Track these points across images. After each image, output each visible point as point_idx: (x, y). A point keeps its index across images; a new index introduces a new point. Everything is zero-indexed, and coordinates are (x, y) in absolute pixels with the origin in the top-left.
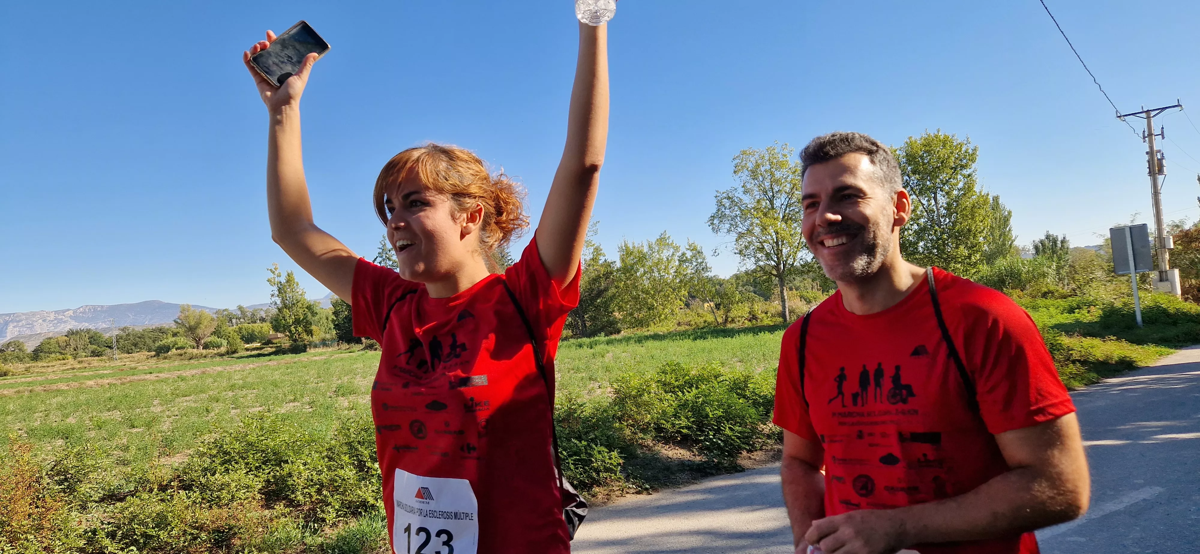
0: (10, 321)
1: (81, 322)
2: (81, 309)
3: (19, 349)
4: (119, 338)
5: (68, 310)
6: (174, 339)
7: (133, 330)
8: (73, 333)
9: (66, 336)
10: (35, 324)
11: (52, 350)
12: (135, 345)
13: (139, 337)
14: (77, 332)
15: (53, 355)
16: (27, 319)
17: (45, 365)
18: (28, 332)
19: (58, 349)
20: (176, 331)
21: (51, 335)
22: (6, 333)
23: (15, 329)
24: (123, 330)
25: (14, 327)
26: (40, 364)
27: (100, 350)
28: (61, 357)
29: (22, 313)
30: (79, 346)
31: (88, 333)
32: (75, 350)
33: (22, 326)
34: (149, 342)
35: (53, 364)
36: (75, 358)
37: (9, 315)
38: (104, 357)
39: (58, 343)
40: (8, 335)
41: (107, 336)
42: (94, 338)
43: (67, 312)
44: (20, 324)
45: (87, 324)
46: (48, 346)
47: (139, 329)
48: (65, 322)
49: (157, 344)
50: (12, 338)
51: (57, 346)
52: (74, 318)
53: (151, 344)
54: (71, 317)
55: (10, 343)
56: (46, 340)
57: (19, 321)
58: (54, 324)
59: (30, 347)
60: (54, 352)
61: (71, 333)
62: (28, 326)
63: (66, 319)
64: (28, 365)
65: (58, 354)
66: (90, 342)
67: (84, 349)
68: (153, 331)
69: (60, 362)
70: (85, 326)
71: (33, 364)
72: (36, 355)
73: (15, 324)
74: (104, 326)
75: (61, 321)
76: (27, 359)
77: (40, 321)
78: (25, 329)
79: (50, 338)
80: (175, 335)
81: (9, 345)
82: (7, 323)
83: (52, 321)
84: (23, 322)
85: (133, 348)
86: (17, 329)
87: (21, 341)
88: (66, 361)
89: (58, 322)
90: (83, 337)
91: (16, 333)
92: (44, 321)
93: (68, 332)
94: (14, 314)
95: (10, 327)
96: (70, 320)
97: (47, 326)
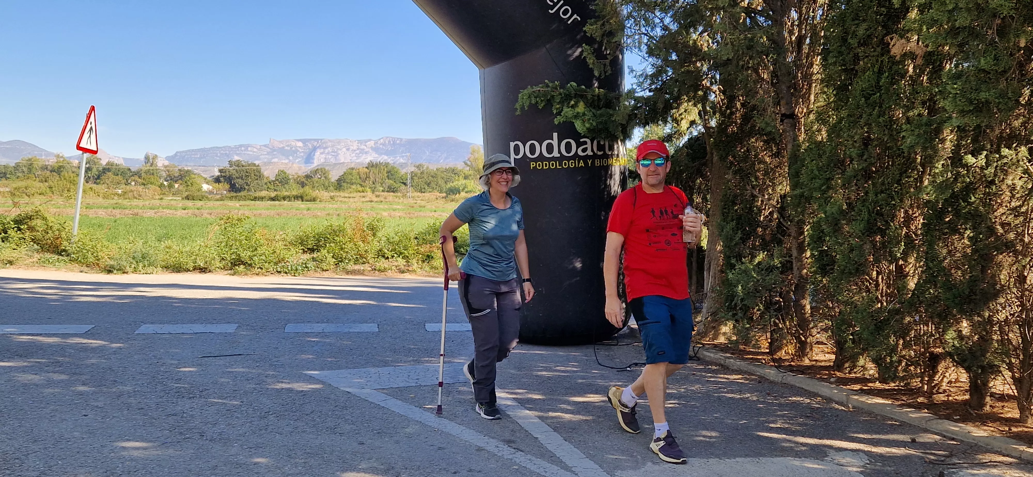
0: (318, 147)
1: (381, 154)
2: (382, 140)
3: (325, 177)
4: (413, 175)
5: (370, 140)
6: (464, 182)
7: (428, 168)
8: (373, 166)
9: (366, 168)
10: (340, 152)
11: (354, 181)
12: (428, 185)
13: (432, 177)
14: (377, 164)
15: (354, 187)
16: (333, 146)
17: (347, 195)
18: (333, 161)
19: (359, 181)
21: (353, 166)
22: (313, 159)
24: (418, 167)
25: (321, 153)
26: (342, 194)
27: (396, 186)
28: (361, 189)
29: (329, 140)
30: (377, 180)
31: (386, 167)
32: (374, 184)
33: (328, 153)
34: (441, 182)
35: (353, 195)
36: (373, 192)
37: (317, 140)
38: (399, 194)
39: (359, 174)
40: (315, 161)
41: (403, 171)
42: (391, 173)
43: (369, 143)
44: (327, 151)
45: (386, 157)
46: (350, 177)
47: (433, 167)
48: (366, 153)
49: (448, 186)
50: (318, 165)
51: (358, 177)
52: (376, 149)
53: (443, 185)
54: (372, 148)
55: (317, 170)
56: (349, 171)
57: (325, 148)
58: (357, 154)
59: (334, 176)
60: (355, 183)
61: (371, 165)
62: (333, 154)
63: (367, 150)
64: (332, 194)
65: (358, 186)
66: (388, 176)
67: (382, 184)
68: (446, 170)
69: (359, 194)
70: (383, 158)
71: (337, 194)
72: (340, 184)
73: (322, 150)
74: (402, 161)
75: (362, 152)
76: (332, 188)
77: (344, 149)
78: (330, 157)
79: (353, 169)
80: (466, 178)
81: (316, 171)
82: (315, 149)
83: (355, 150)
84: (329, 149)
85: (426, 187)
86: (323, 156)
87: (327, 169)
88: (365, 193)
89: (360, 153)
90: (382, 171)
91: (322, 160)
92: (348, 150)
93: (369, 164)
94: (321, 140)
95: (318, 153)
96: (371, 151)
97: (350, 155)
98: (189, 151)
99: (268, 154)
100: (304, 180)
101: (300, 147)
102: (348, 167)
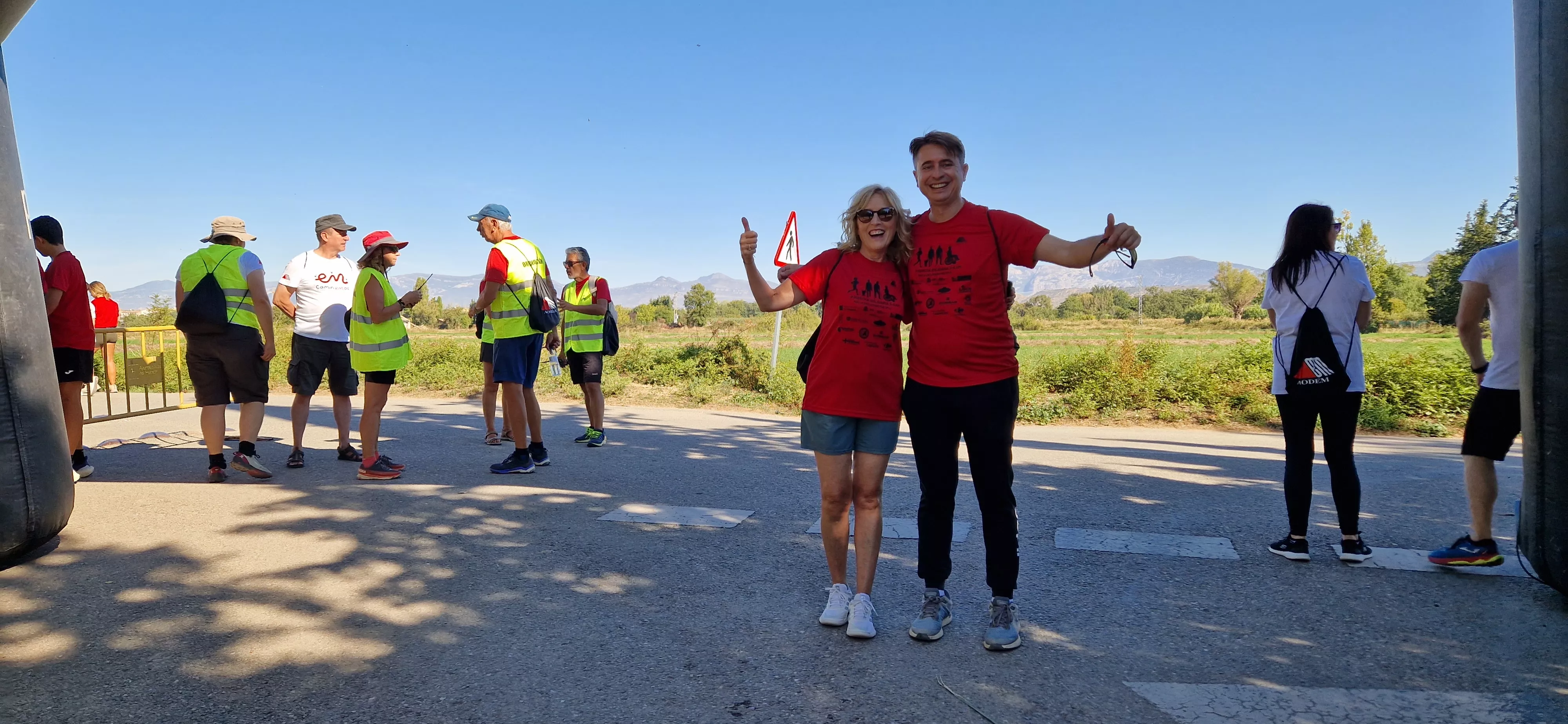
1: (1105, 279)
3: (1046, 305)
4: (1145, 300)
6: (1207, 304)
7: (1162, 290)
8: (1098, 291)
9: (1091, 293)
10: (1061, 278)
11: (1076, 308)
12: (1163, 309)
13: (1167, 300)
14: (1102, 289)
15: (1077, 314)
16: (1053, 273)
17: (1070, 323)
18: (1053, 287)
19: (1082, 308)
20: (1210, 295)
21: (1075, 292)
22: (1032, 287)
23: (1042, 283)
24: (1150, 290)
25: (1041, 281)
26: (1065, 322)
27: (1125, 311)
28: (1085, 316)
30: (1103, 305)
31: (1113, 291)
32: (1099, 310)
33: (1048, 280)
34: (1179, 307)
35: (1077, 323)
36: (1098, 318)
38: (1128, 320)
39: (1082, 300)
40: (1034, 288)
41: (1132, 296)
42: (1118, 298)
44: (1047, 277)
45: (1111, 282)
46: (1073, 303)
47: (1168, 290)
49: (1187, 310)
50: (1037, 293)
51: (1081, 304)
52: (1099, 274)
53: (1181, 309)
55: (1037, 298)
56: (1071, 297)
57: (1047, 274)
59: (1055, 303)
60: (1078, 311)
61: (1096, 291)
62: (1054, 281)
64: (1054, 322)
65: (1081, 313)
66: (1114, 302)
67: (1108, 310)
68: (1184, 293)
69: (1084, 321)
70: (1109, 283)
71: (1059, 322)
72: (1061, 312)
73: (1042, 277)
74: (1130, 285)
75: (1085, 277)
76: (1052, 316)
77: (1066, 275)
78: (1050, 284)
79: (1075, 295)
80: (1209, 300)
81: (1036, 299)
83: (1077, 276)
84: (1049, 276)
85: (1160, 312)
86: (1043, 283)
87: (1047, 295)
88: (1090, 321)
89: (1083, 278)
90: (1108, 296)
91: (1042, 288)
93: (1093, 289)
95: (1037, 281)
100: (1023, 308)
101: (1018, 275)
102: (1071, 293)
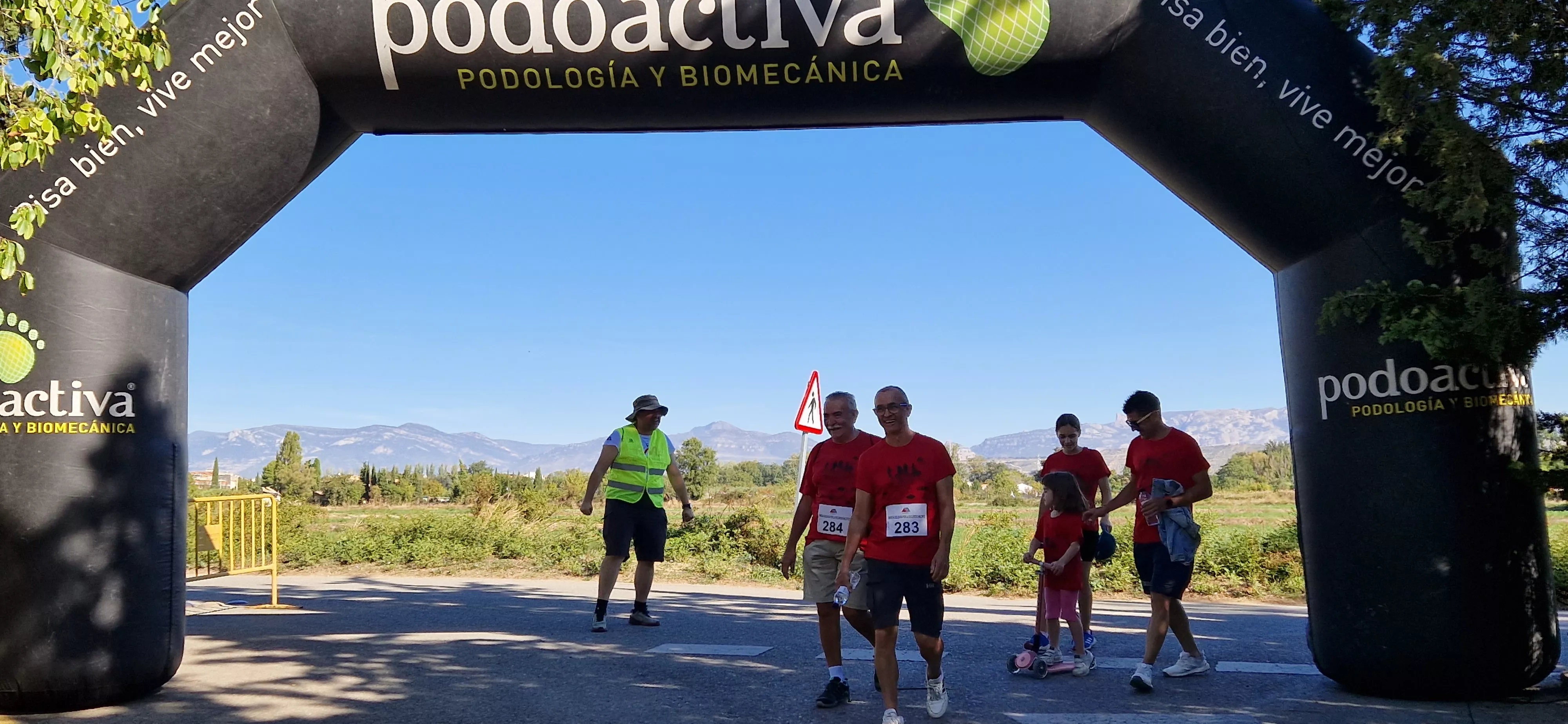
0: (1190, 423)
5: (1270, 409)
9: (1264, 452)
10: (1223, 429)
15: (1245, 482)
16: (1212, 421)
19: (1253, 473)
21: (1244, 449)
29: (1205, 412)
32: (1277, 476)
33: (1205, 432)
37: (1187, 414)
43: (1269, 413)
44: (1202, 429)
54: (1274, 421)
58: (1250, 431)
62: (1212, 433)
63: (1267, 425)
65: (1252, 480)
69: (1250, 493)
75: (1259, 427)
77: (1230, 425)
78: (1208, 438)
79: (1241, 454)
83: (1247, 426)
84: (1207, 426)
88: (1262, 492)
89: (1256, 430)
92: (1236, 425)
93: (1268, 445)
94: (1193, 412)
96: (1272, 426)
97: (1240, 433)
98: (1002, 437)
99: (1114, 436)
102: (1234, 453)
